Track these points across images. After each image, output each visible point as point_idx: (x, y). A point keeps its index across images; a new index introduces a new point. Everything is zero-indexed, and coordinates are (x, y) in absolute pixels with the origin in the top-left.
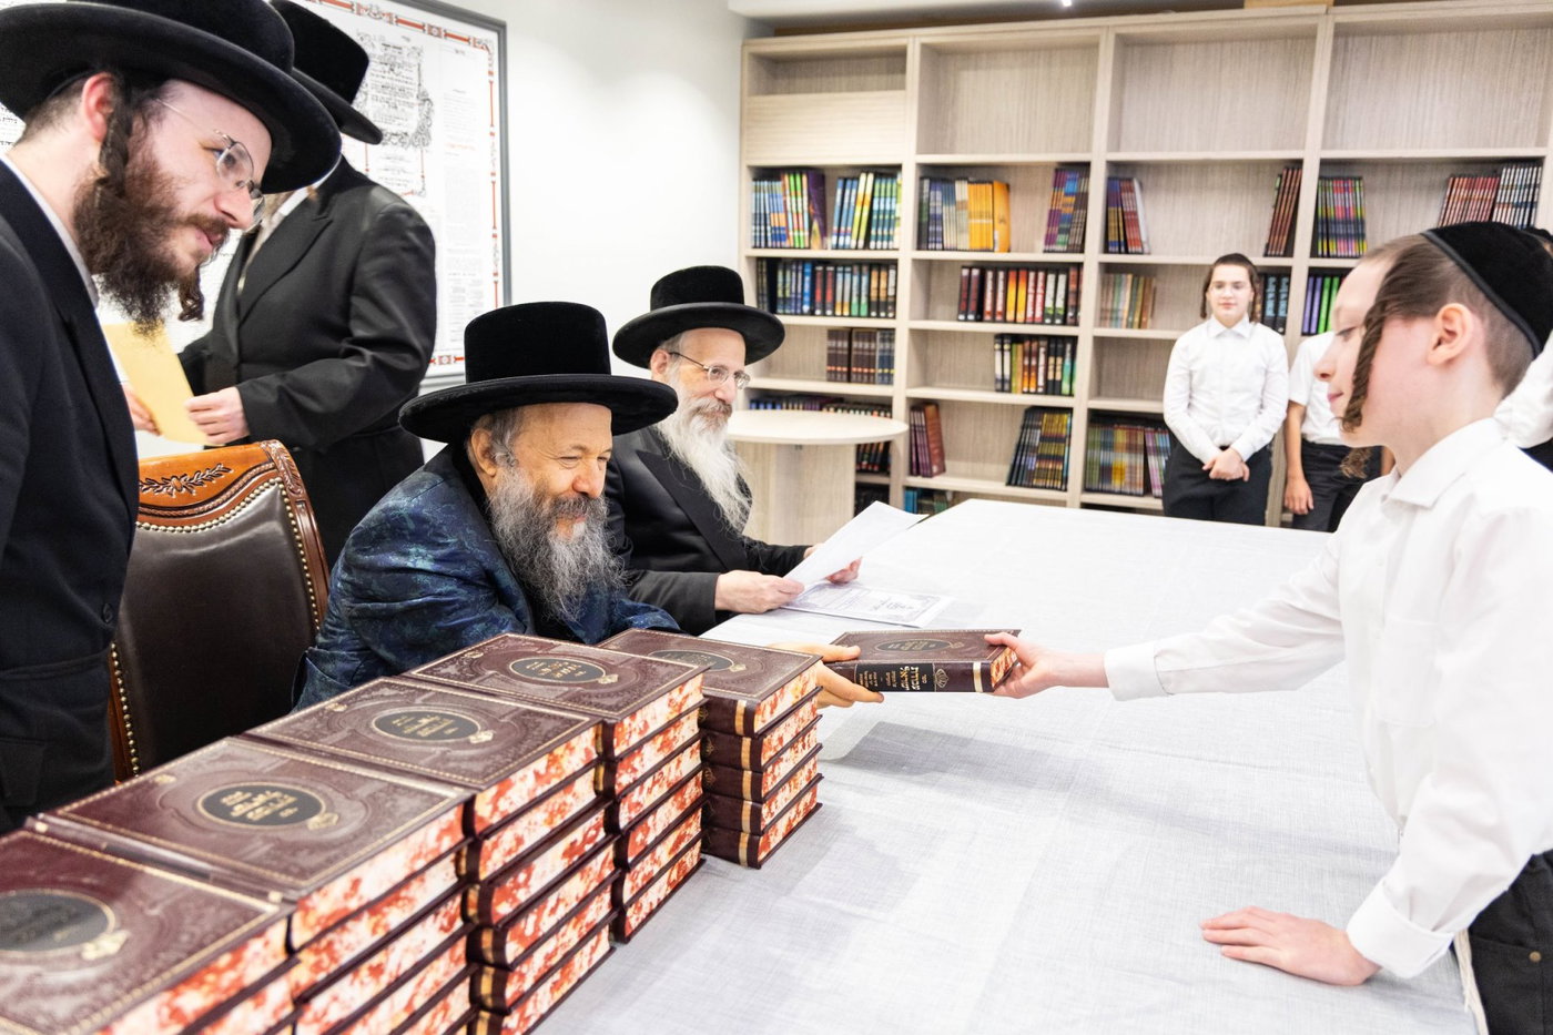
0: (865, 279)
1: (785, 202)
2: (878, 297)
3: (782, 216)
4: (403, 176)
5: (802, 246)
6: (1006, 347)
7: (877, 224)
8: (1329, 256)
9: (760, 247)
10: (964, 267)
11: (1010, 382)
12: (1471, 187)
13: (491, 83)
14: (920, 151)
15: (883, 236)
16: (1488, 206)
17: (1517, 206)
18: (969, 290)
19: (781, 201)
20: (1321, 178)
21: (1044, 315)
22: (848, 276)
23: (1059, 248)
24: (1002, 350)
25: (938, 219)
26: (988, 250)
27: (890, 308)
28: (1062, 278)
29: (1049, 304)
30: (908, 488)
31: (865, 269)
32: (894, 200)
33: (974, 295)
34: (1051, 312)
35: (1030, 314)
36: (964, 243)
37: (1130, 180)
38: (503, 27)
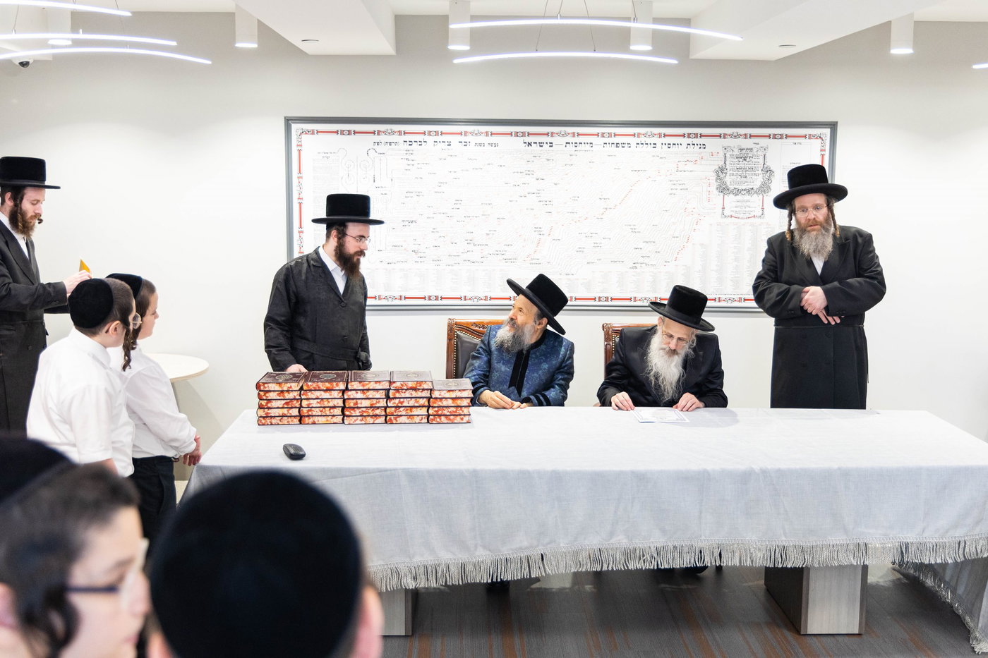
4: (748, 209)
13: (823, 155)
38: (834, 125)
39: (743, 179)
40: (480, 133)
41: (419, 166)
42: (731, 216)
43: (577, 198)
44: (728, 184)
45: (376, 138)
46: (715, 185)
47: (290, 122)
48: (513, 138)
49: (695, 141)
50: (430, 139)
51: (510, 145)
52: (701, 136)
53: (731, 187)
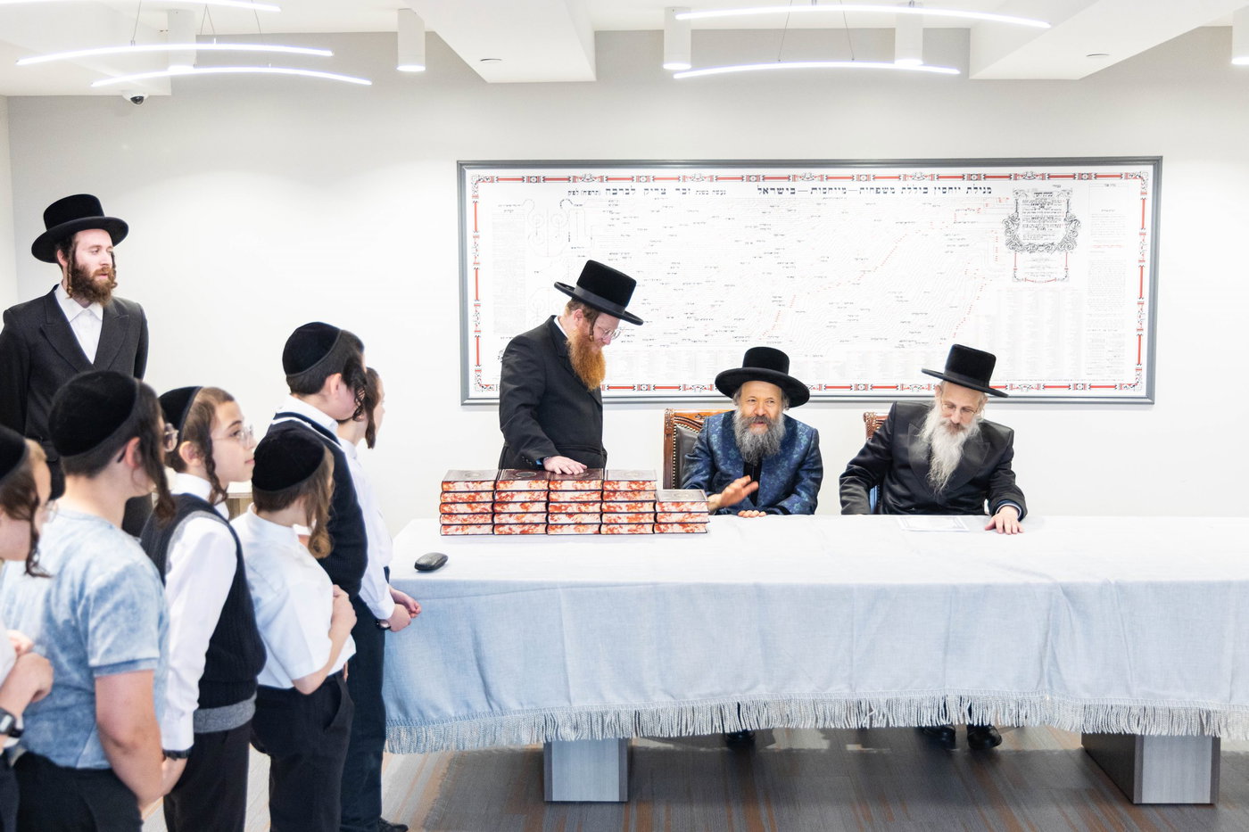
4: (1047, 270)
13: (1144, 200)
38: (1158, 160)
39: (1041, 232)
40: (702, 178)
41: (625, 220)
42: (1027, 280)
43: (825, 259)
44: (1021, 238)
45: (571, 186)
46: (1003, 239)
47: (464, 167)
48: (745, 183)
49: (978, 183)
50: (639, 187)
51: (741, 191)
52: (986, 177)
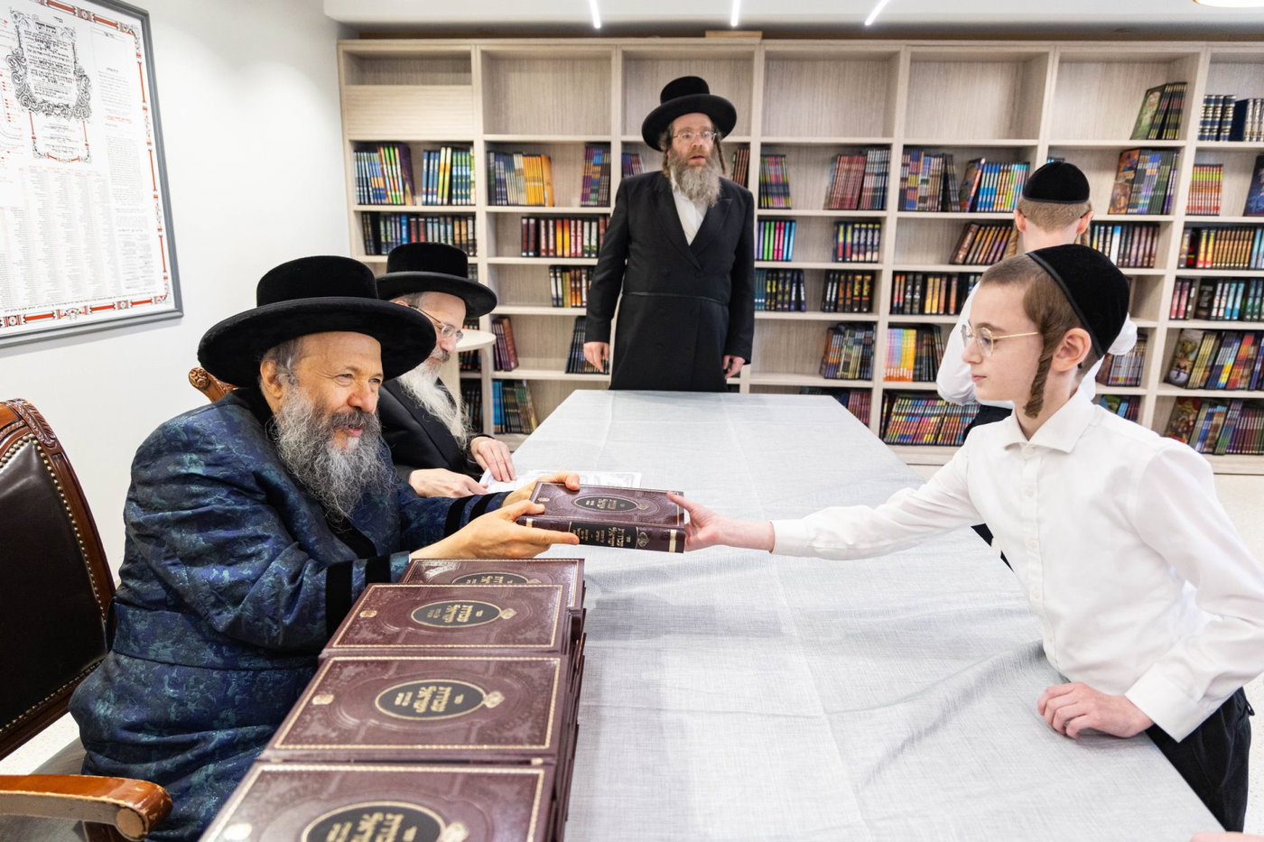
0: (449, 228)
1: (382, 169)
2: (461, 240)
3: (381, 180)
4: (68, 144)
5: (399, 203)
6: (558, 275)
7: (457, 186)
8: (768, 208)
9: (365, 204)
10: (523, 218)
11: (563, 299)
12: (850, 162)
13: (140, 64)
14: (486, 132)
15: (462, 194)
16: (860, 175)
17: (878, 175)
18: (528, 235)
19: (379, 168)
20: (762, 155)
21: (583, 251)
22: (436, 226)
23: (592, 203)
24: (556, 277)
25: (502, 183)
26: (540, 205)
27: (470, 248)
28: (594, 225)
29: (586, 243)
30: (495, 380)
31: (449, 220)
32: (468, 168)
33: (532, 237)
34: (588, 249)
35: (573, 251)
36: (524, 199)
37: (637, 155)
38: (146, 16)
39: (53, 85)
42: (49, 156)
46: (12, 86)
53: (39, 98)
